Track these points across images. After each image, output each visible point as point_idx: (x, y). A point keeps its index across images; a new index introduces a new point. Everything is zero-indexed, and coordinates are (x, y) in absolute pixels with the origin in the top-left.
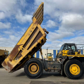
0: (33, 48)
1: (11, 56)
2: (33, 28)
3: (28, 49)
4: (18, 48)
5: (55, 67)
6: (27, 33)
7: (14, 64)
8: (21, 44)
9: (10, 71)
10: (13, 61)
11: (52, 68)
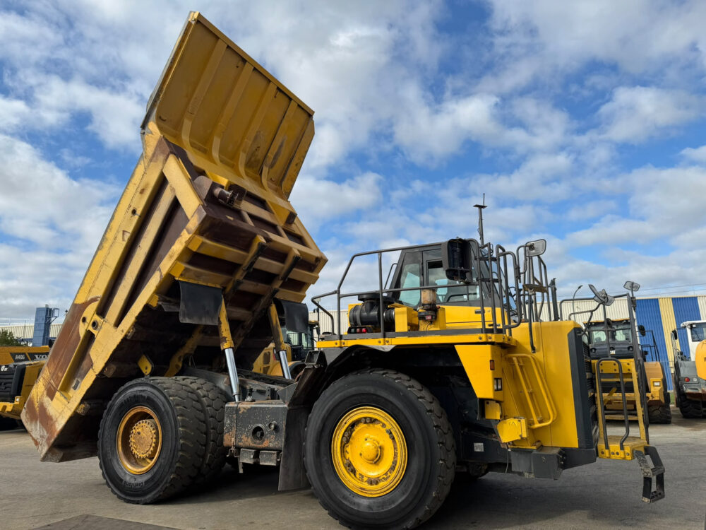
0: (136, 314)
1: (52, 369)
2: (142, 192)
3: (117, 324)
4: (78, 322)
5: (258, 429)
6: (115, 224)
7: (60, 414)
8: (91, 296)
9: (46, 454)
10: (58, 394)
11: (247, 440)
